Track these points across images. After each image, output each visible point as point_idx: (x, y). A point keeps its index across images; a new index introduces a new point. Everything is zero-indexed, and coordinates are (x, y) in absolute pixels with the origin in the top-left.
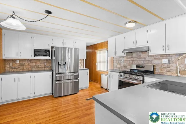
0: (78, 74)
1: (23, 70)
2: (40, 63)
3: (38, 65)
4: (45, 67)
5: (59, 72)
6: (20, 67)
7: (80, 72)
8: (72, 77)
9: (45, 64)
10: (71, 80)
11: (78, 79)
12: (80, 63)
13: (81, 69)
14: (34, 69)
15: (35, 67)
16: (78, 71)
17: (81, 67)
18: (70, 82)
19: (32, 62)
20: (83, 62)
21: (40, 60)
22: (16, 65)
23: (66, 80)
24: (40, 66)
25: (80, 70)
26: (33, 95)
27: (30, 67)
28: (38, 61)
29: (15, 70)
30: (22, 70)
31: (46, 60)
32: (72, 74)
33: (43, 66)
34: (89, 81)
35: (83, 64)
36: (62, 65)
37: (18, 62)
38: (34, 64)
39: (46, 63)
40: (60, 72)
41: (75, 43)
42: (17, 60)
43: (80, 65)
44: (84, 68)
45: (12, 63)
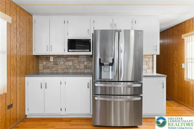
0: (140, 85)
1: (58, 72)
2: (79, 62)
3: (75, 64)
4: (84, 69)
5: (100, 77)
6: (54, 67)
7: (144, 81)
8: (129, 89)
9: (86, 63)
10: (129, 97)
11: (142, 97)
12: (144, 63)
13: (148, 74)
14: (71, 71)
15: (72, 67)
16: (141, 80)
17: (148, 70)
18: (127, 101)
19: (68, 61)
20: (151, 60)
21: (77, 56)
22: (49, 65)
23: (119, 97)
24: (78, 67)
25: (145, 76)
26: (63, 112)
27: (65, 67)
28: (75, 58)
29: (48, 71)
30: (56, 71)
31: (86, 57)
32: (129, 84)
33: (82, 66)
34: (167, 99)
35: (151, 65)
36: (107, 65)
37: (52, 59)
38: (70, 63)
39: (87, 61)
40: (103, 78)
41: (134, 22)
42: (51, 57)
43: (145, 67)
44: (155, 74)
45: (46, 61)
